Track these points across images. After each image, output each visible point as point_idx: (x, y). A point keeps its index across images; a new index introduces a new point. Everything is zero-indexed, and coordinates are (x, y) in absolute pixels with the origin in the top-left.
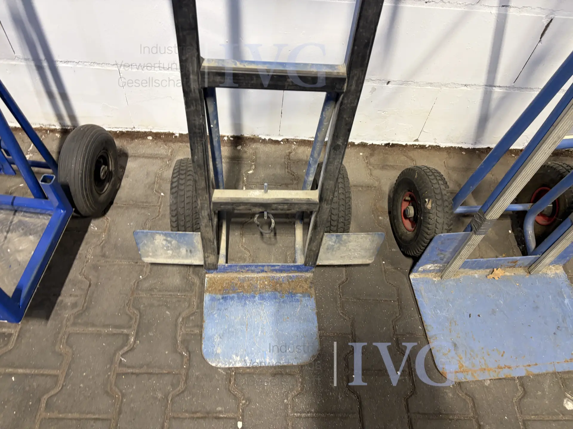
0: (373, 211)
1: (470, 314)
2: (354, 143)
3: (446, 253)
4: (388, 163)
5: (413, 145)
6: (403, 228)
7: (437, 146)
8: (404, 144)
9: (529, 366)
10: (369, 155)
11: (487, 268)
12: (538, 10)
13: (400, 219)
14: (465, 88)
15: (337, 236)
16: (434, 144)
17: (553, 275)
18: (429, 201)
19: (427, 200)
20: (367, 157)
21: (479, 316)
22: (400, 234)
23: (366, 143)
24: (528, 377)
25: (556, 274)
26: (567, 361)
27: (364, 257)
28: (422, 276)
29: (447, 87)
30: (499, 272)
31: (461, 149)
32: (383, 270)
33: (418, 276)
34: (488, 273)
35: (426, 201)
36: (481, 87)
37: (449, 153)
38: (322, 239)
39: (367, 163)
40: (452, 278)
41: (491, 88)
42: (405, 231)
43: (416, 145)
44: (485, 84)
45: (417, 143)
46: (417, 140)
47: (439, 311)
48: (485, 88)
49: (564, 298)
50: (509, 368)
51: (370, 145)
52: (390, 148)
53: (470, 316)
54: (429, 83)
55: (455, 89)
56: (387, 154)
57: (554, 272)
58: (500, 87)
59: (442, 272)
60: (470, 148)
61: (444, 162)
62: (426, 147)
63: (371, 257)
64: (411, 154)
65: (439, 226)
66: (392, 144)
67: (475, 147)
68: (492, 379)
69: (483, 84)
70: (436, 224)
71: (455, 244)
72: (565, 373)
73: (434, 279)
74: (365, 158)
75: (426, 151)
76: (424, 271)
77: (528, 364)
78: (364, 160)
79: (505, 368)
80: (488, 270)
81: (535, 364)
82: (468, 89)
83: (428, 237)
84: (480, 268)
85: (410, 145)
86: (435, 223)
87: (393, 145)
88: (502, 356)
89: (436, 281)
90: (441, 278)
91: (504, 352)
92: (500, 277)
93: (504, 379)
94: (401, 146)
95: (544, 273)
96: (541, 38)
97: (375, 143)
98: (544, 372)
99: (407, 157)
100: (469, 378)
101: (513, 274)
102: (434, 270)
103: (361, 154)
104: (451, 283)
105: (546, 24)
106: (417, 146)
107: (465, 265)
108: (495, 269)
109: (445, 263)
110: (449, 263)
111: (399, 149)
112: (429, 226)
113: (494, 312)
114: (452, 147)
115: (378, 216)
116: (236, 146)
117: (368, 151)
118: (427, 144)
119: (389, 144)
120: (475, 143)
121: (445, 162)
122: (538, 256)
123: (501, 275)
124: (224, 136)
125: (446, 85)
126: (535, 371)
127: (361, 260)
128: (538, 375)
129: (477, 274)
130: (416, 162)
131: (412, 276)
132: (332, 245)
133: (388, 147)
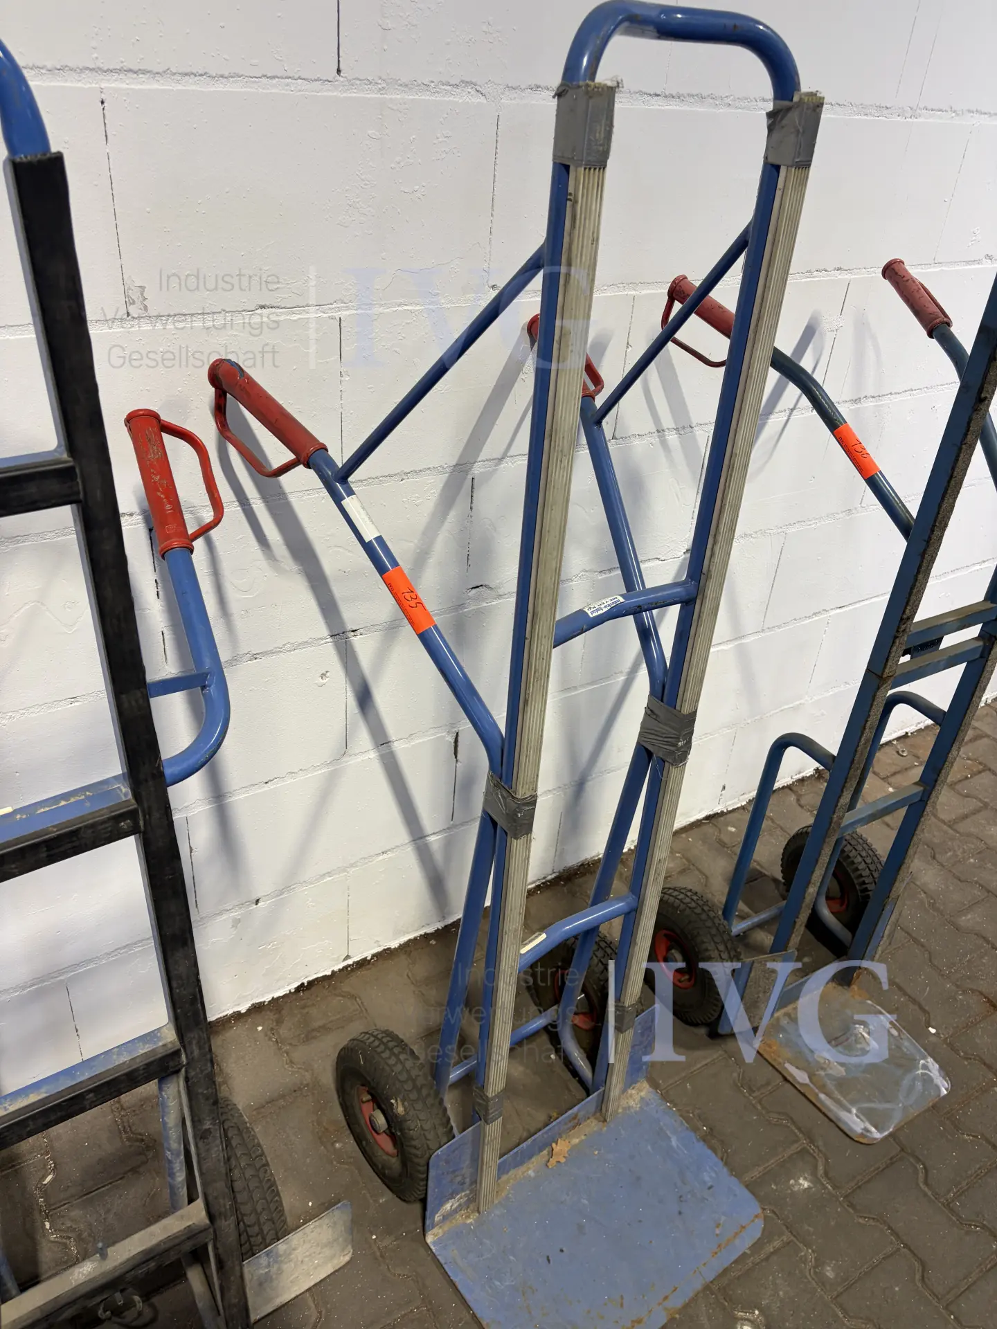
0: (320, 1138)
1: (548, 1257)
2: (239, 1012)
3: (464, 1171)
4: (316, 1024)
5: (346, 968)
6: (380, 1153)
7: (384, 950)
8: (328, 973)
9: (666, 1298)
10: (275, 1024)
11: (541, 1150)
12: (432, 731)
13: (369, 1136)
14: (385, 856)
15: (268, 1254)
16: (380, 949)
17: (639, 1106)
18: (396, 1101)
19: (393, 1101)
20: (272, 1029)
21: (562, 1251)
22: (380, 1166)
23: (261, 1003)
24: (672, 1320)
25: (642, 1098)
26: (716, 1253)
27: (332, 1257)
28: (446, 1227)
29: (357, 866)
30: (561, 1147)
31: (426, 937)
32: (378, 1254)
33: (440, 1231)
34: (546, 1159)
35: (392, 1104)
36: (409, 845)
37: (409, 954)
38: (242, 1277)
39: (277, 1042)
40: (496, 1202)
41: (422, 840)
42: (385, 1157)
43: (349, 966)
44: (411, 839)
45: (350, 962)
46: (348, 957)
47: (497, 1283)
48: (415, 844)
49: (669, 1138)
50: (639, 1321)
51: (270, 1001)
52: (307, 993)
53: (549, 1261)
54: (324, 874)
55: (370, 864)
56: (304, 1007)
57: (639, 1098)
58: (434, 833)
59: (473, 1200)
60: (440, 928)
61: (408, 975)
62: (369, 961)
63: (343, 1250)
64: (346, 987)
65: (430, 1136)
66: (309, 983)
67: (446, 924)
69: (407, 841)
70: (424, 1134)
71: (468, 1151)
72: (720, 1276)
73: (469, 1221)
74: (269, 1033)
75: (370, 969)
76: (445, 1218)
77: (663, 1296)
78: (270, 1039)
79: (633, 1327)
80: (545, 1152)
81: (673, 1289)
82: (390, 855)
83: (422, 1162)
84: (530, 1157)
85: (340, 970)
86: (422, 1133)
87: (311, 983)
88: (622, 1305)
89: (471, 1224)
90: (479, 1212)
91: (622, 1297)
92: (567, 1155)
94: (325, 978)
95: (624, 1109)
96: (456, 757)
97: (276, 995)
98: (691, 1294)
99: (343, 996)
101: (583, 1137)
102: (460, 1205)
103: (260, 1028)
104: (497, 1212)
105: (453, 741)
106: (353, 965)
107: (502, 1169)
108: (554, 1145)
109: (471, 1184)
110: (475, 1182)
111: (324, 987)
112: (414, 1143)
113: (580, 1227)
114: (410, 940)
115: (333, 1144)
117: (270, 1015)
118: (368, 955)
119: (303, 984)
120: (444, 918)
121: (410, 974)
122: (602, 1089)
123: (566, 1149)
125: (352, 866)
126: (677, 1302)
127: (330, 1265)
128: (686, 1306)
129: (530, 1169)
130: (360, 999)
131: (430, 1239)
132: (266, 1273)
133: (303, 990)
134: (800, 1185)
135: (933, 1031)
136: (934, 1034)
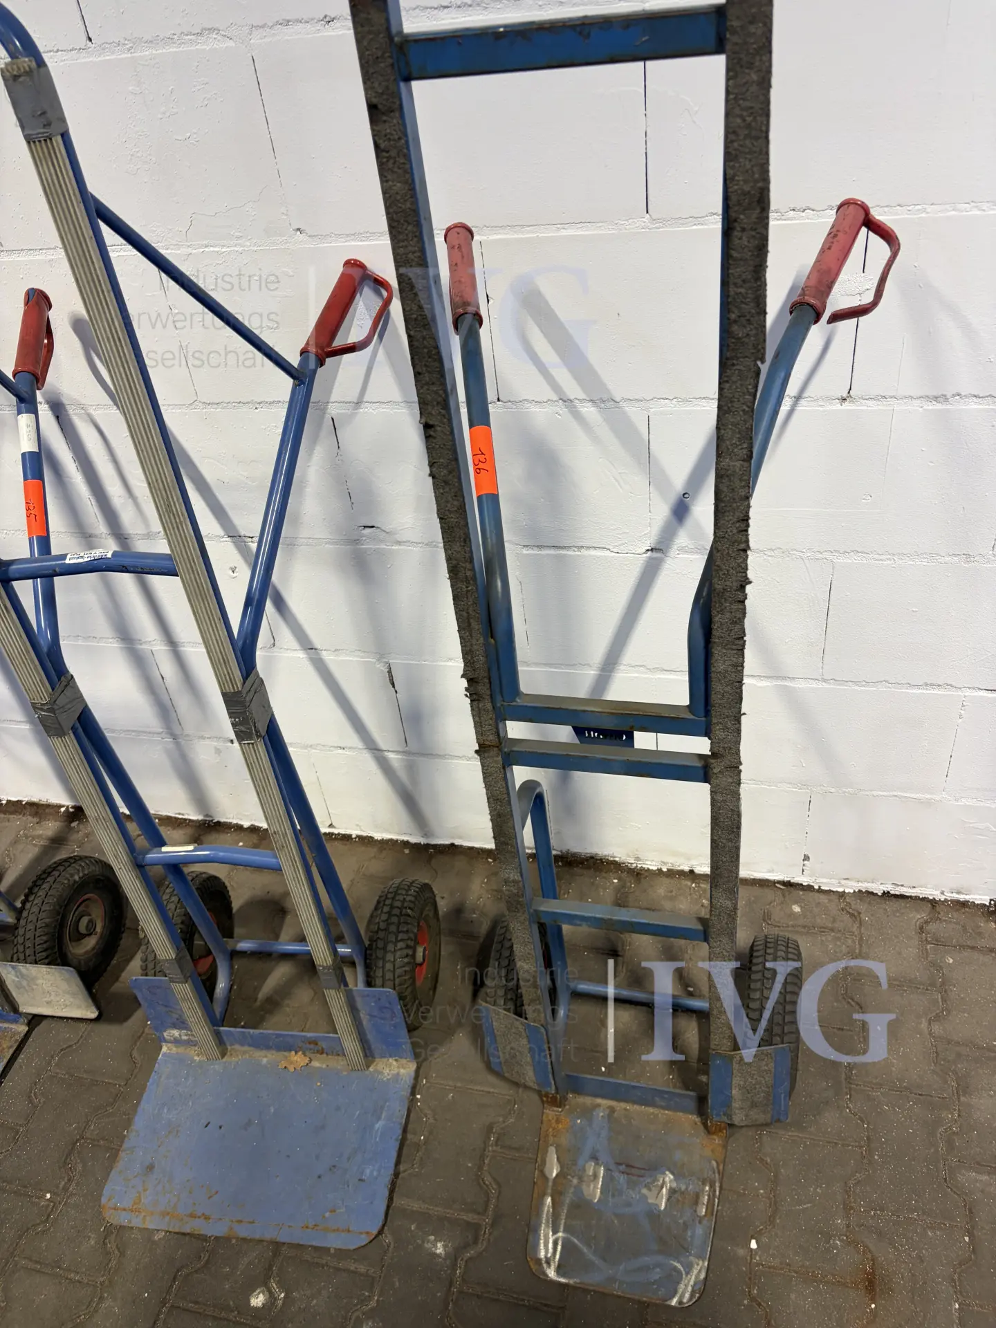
1: (209, 1123)
2: (241, 825)
3: (178, 1012)
7: (367, 836)
9: (240, 1222)
11: (278, 1048)
14: (342, 751)
15: (12, 967)
16: (364, 834)
17: (390, 1078)
21: (220, 1127)
24: (228, 1239)
25: (398, 1074)
26: (308, 1228)
27: (79, 1007)
28: (181, 1050)
29: (316, 749)
30: (299, 1059)
31: (405, 845)
32: (139, 1034)
33: (174, 1049)
36: (364, 752)
37: (381, 850)
40: (223, 1060)
41: (379, 752)
43: (332, 834)
44: (366, 747)
45: (336, 831)
46: (332, 826)
47: (165, 1111)
48: (372, 753)
49: (379, 1118)
50: (207, 1218)
53: (206, 1126)
55: (329, 752)
57: (396, 1072)
58: (389, 751)
59: (198, 1044)
60: (422, 843)
62: (353, 839)
63: (88, 1008)
67: (429, 842)
68: (170, 1232)
69: (362, 747)
72: (291, 1246)
73: (196, 1058)
75: (346, 845)
77: (240, 1219)
79: (199, 1217)
80: (283, 1053)
81: (251, 1220)
82: (347, 752)
84: (268, 1048)
88: (210, 1197)
89: (195, 1061)
90: (206, 1057)
91: (216, 1192)
92: (298, 1067)
93: (188, 1234)
95: (376, 1071)
96: (394, 688)
98: (257, 1237)
100: (136, 1222)
101: (324, 1066)
102: (189, 1040)
103: (240, 844)
105: (386, 670)
106: (338, 835)
108: (292, 1053)
113: (249, 1123)
114: (391, 840)
116: (71, 822)
117: (253, 840)
118: (352, 833)
120: (426, 836)
121: (363, 865)
123: (302, 1064)
124: (63, 806)
125: (311, 746)
126: (243, 1232)
127: (79, 1011)
128: (244, 1240)
129: (266, 1058)
131: (164, 1049)
132: (18, 982)
134: (435, 1246)
135: (754, 1245)
136: (752, 1249)
